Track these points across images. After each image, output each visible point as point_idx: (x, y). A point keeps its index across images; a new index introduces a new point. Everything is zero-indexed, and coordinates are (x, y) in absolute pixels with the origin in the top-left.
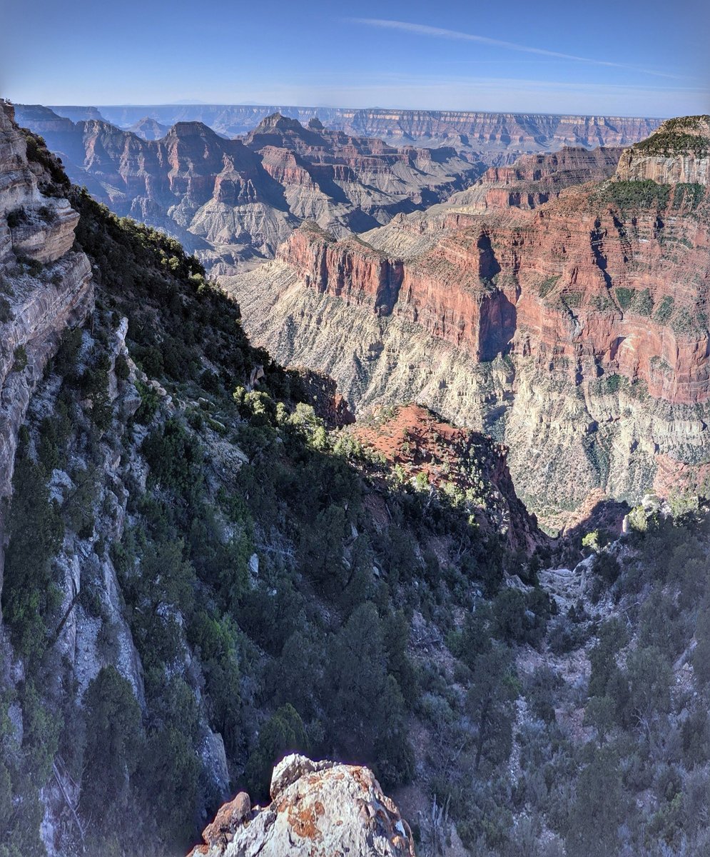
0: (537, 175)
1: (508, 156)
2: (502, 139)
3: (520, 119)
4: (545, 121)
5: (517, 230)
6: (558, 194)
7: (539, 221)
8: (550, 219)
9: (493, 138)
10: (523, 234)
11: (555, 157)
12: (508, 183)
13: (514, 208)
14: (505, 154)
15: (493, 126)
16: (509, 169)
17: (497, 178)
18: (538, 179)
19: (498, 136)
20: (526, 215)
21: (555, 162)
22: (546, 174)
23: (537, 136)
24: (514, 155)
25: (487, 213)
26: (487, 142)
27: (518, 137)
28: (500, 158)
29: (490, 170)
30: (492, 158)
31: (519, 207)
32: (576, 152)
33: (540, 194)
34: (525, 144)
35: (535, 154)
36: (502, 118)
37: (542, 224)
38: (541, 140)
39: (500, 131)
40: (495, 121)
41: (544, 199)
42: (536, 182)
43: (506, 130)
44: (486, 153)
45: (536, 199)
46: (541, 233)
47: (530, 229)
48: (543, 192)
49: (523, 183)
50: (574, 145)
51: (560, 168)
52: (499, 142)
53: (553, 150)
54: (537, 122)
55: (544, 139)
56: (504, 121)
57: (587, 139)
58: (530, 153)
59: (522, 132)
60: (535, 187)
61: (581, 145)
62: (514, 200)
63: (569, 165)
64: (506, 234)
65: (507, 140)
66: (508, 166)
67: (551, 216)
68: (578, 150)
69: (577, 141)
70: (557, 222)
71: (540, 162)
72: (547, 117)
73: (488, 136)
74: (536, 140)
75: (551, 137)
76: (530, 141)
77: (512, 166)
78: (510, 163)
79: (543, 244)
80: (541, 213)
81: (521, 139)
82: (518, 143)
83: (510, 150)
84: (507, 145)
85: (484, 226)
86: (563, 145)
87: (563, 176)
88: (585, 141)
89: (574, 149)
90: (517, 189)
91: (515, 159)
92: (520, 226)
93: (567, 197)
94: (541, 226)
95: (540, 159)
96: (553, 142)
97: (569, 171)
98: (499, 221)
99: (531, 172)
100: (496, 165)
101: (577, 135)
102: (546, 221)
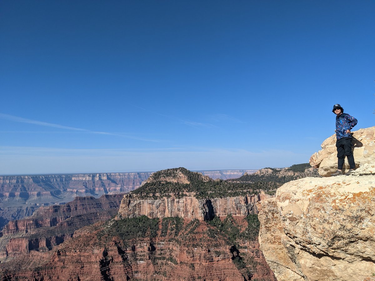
0: (54, 222)
1: (27, 209)
2: (21, 195)
3: (36, 179)
4: (58, 180)
5: (38, 270)
6: (72, 235)
7: (57, 259)
8: (66, 255)
9: (12, 195)
10: (43, 272)
11: (69, 206)
12: (27, 232)
13: (34, 252)
14: (24, 208)
15: (12, 186)
16: (28, 220)
17: (17, 229)
18: (54, 225)
19: (17, 193)
20: (44, 256)
21: (69, 209)
22: (61, 220)
23: (53, 190)
24: (32, 208)
25: (8, 261)
26: (6, 200)
27: (36, 193)
28: (19, 212)
29: (10, 223)
30: (12, 213)
31: (38, 251)
32: (86, 201)
33: (57, 237)
34: (42, 198)
35: (51, 205)
36: (20, 179)
37: (59, 261)
38: (56, 194)
39: (19, 189)
40: (14, 181)
41: (60, 240)
42: (53, 227)
43: (25, 189)
44: (6, 208)
45: (53, 241)
46: (58, 269)
47: (49, 267)
48: (59, 235)
49: (41, 230)
50: (84, 195)
51: (73, 214)
52: (18, 198)
53: (67, 201)
54: (52, 180)
55: (58, 192)
56: (22, 182)
57: (94, 190)
58: (46, 204)
59: (39, 189)
60: (52, 232)
61: (90, 195)
62: (33, 245)
63: (80, 211)
64: (27, 275)
65: (25, 196)
66: (27, 218)
67: (67, 253)
68: (88, 199)
69: (86, 192)
70: (73, 257)
71: (56, 211)
72: (60, 176)
73: (7, 194)
74: (52, 194)
75: (65, 190)
76: (47, 195)
77: (31, 217)
78: (28, 215)
79: (61, 277)
80: (59, 252)
81: (39, 194)
82: (36, 197)
83: (29, 204)
84: (26, 200)
85: (6, 272)
86: (75, 196)
87: (76, 220)
88: (93, 192)
89: (85, 198)
90: (35, 235)
91: (33, 211)
92: (40, 266)
93: (80, 236)
94: (58, 263)
95: (56, 209)
96: (66, 195)
97: (80, 216)
98: (19, 265)
99: (49, 220)
100: (15, 218)
101: (86, 187)
102: (63, 258)
